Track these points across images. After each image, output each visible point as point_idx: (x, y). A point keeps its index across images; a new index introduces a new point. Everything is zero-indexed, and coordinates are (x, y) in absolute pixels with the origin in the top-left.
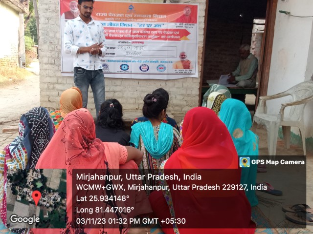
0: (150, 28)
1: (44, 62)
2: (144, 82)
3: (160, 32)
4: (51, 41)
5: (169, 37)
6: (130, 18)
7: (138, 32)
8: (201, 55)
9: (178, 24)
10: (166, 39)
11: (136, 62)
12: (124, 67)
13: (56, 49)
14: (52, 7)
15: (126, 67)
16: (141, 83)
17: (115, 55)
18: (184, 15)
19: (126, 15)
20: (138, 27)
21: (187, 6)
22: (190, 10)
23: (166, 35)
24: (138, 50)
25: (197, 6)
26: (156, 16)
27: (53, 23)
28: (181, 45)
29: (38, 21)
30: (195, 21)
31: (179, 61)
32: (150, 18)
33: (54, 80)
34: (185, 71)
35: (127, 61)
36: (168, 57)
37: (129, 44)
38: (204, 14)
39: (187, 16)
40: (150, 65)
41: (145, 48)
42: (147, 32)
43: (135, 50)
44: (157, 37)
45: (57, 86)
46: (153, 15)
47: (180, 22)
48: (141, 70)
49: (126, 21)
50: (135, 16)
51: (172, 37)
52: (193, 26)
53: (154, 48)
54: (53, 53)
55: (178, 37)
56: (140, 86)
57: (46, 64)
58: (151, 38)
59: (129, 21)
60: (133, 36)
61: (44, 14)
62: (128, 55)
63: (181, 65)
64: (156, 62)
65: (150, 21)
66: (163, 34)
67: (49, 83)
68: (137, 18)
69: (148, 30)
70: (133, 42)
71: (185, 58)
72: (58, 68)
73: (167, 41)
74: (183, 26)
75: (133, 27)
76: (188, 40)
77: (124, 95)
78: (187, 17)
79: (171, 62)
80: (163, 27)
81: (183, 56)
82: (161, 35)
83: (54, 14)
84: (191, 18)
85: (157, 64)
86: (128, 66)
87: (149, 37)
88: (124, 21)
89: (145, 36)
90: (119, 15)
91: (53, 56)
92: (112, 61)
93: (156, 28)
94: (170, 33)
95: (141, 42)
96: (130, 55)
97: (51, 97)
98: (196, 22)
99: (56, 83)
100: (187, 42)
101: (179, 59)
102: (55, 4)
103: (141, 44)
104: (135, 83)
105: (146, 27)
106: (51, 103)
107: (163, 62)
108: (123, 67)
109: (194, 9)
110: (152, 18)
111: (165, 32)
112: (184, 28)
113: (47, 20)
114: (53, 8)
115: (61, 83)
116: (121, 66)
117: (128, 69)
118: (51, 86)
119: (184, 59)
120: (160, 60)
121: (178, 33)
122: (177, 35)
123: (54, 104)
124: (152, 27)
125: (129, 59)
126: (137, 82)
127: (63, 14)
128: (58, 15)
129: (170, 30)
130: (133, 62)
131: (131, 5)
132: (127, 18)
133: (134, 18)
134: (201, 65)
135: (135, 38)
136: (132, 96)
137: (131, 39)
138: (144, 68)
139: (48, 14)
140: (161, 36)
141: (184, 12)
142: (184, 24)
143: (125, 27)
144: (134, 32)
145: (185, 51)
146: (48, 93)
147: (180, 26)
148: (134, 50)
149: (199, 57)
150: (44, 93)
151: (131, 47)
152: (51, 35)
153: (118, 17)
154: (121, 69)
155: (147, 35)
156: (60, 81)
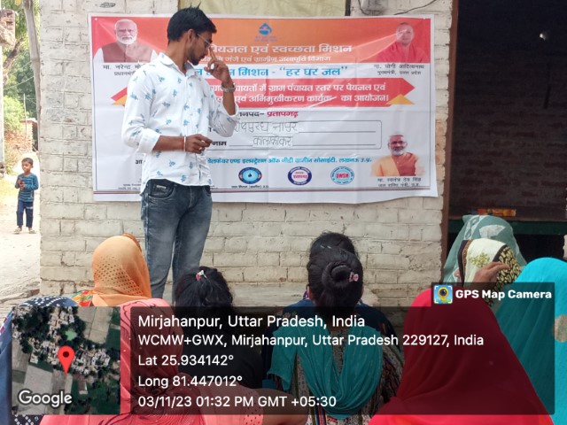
0: (312, 77)
1: (52, 168)
2: (301, 211)
3: (337, 87)
4: (70, 118)
5: (360, 98)
6: (263, 55)
7: (283, 87)
8: (443, 141)
9: (383, 66)
10: (352, 104)
11: (278, 161)
12: (251, 176)
13: (80, 135)
14: (74, 35)
15: (254, 176)
16: (292, 213)
17: (227, 147)
18: (397, 44)
19: (252, 48)
20: (283, 75)
21: (404, 22)
22: (412, 31)
23: (354, 93)
24: (284, 132)
25: (428, 21)
26: (328, 47)
27: (74, 72)
28: (392, 118)
29: (38, 70)
30: (425, 58)
31: (387, 157)
32: (311, 54)
33: (76, 211)
34: (402, 181)
35: (256, 161)
36: (359, 146)
37: (260, 118)
38: (448, 40)
39: (405, 45)
40: (315, 169)
41: (299, 128)
42: (305, 88)
43: (277, 132)
44: (330, 98)
45: (84, 227)
46: (320, 46)
47: (387, 61)
48: (292, 181)
49: (253, 62)
50: (274, 51)
51: (369, 97)
52: (421, 70)
53: (324, 127)
54: (74, 145)
55: (384, 98)
56: (290, 222)
57: (56, 171)
58: (314, 102)
59: (260, 62)
60: (270, 98)
61: (53, 51)
62: (259, 146)
63: (392, 167)
64: (328, 161)
65: (311, 62)
66: (345, 92)
67: (63, 218)
68: (279, 55)
69: (308, 82)
70: (271, 114)
71: (402, 148)
72: (87, 183)
73: (356, 109)
74: (397, 71)
75: (271, 76)
76: (411, 103)
77: (250, 246)
78: (406, 49)
79: (368, 160)
80: (345, 74)
81: (397, 143)
82: (340, 93)
83: (78, 52)
84: (416, 51)
85: (332, 167)
86: (259, 173)
87: (311, 98)
88: (248, 62)
89: (301, 98)
90: (234, 49)
91: (75, 153)
92: (219, 161)
93: (328, 77)
94: (363, 87)
95: (289, 113)
96: (265, 146)
97: (67, 254)
98: (428, 61)
99: (79, 219)
100: (406, 108)
101: (387, 152)
102: (81, 27)
103: (291, 118)
104: (277, 214)
105: (302, 75)
106: (66, 269)
107: (348, 160)
108: (246, 176)
109: (422, 27)
110: (317, 52)
111: (350, 87)
112: (397, 75)
113: (60, 66)
114: (76, 38)
115: (92, 219)
116: (241, 173)
117: (258, 180)
118: (69, 227)
119: (401, 152)
120: (338, 154)
121: (383, 87)
122: (381, 92)
123: (75, 270)
124: (319, 75)
125: (262, 154)
126: (281, 211)
127: (100, 52)
128: (88, 53)
129: (364, 81)
130: (270, 161)
131: (265, 25)
132: (255, 55)
133: (272, 54)
134: (445, 165)
135: (277, 104)
136: (270, 248)
137: (265, 105)
138: (299, 177)
139: (63, 52)
140: (341, 96)
141: (398, 36)
142: (398, 64)
143: (252, 77)
144: (273, 88)
145: (401, 131)
146: (60, 244)
147: (387, 70)
148: (272, 131)
149: (438, 145)
150: (50, 245)
151: (265, 125)
152: (70, 101)
153: (234, 54)
154: (243, 180)
155: (306, 94)
156: (89, 212)
